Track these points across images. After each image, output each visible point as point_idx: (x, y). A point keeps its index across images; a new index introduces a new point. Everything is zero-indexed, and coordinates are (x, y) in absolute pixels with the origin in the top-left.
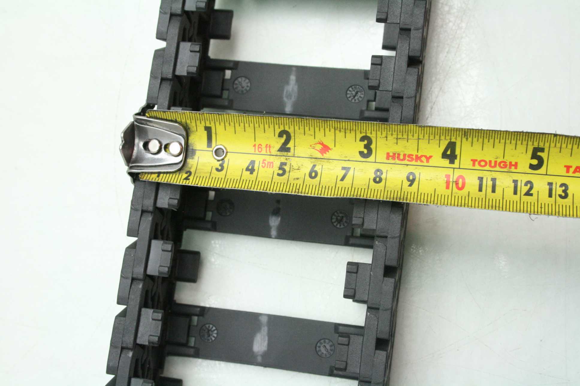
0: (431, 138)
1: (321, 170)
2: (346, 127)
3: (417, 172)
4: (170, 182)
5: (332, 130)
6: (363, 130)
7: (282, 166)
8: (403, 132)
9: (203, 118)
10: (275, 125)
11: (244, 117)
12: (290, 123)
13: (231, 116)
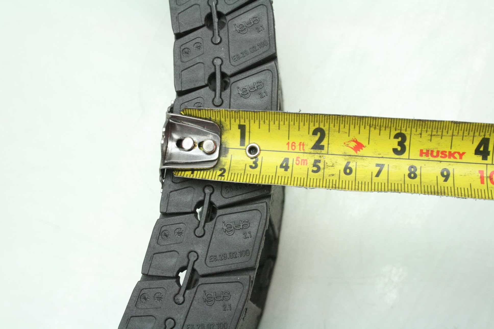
0: (465, 134)
1: (355, 167)
2: (382, 124)
3: (450, 168)
4: (205, 178)
5: (368, 127)
6: (398, 127)
7: (316, 163)
8: (438, 129)
9: (238, 116)
10: (311, 122)
11: (279, 115)
12: (326, 120)
13: (267, 114)
